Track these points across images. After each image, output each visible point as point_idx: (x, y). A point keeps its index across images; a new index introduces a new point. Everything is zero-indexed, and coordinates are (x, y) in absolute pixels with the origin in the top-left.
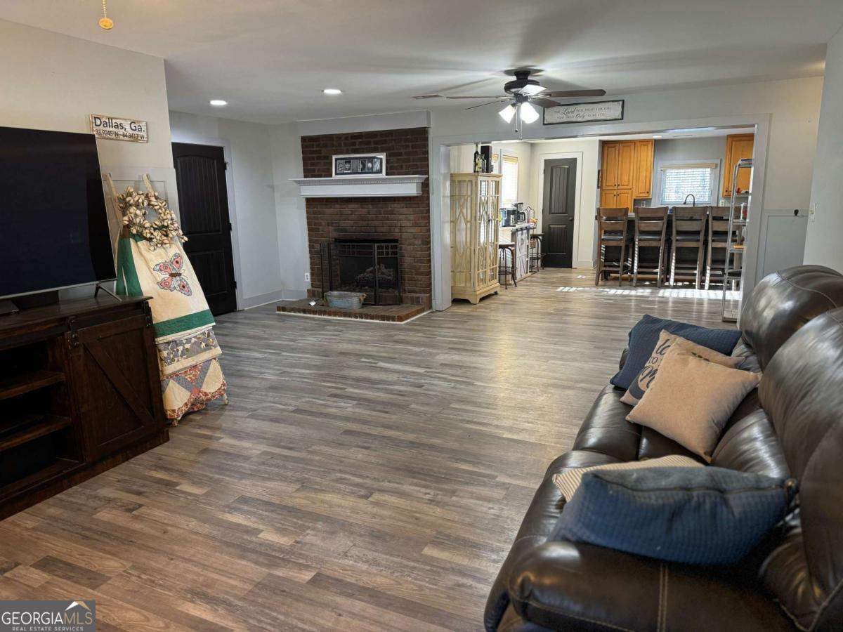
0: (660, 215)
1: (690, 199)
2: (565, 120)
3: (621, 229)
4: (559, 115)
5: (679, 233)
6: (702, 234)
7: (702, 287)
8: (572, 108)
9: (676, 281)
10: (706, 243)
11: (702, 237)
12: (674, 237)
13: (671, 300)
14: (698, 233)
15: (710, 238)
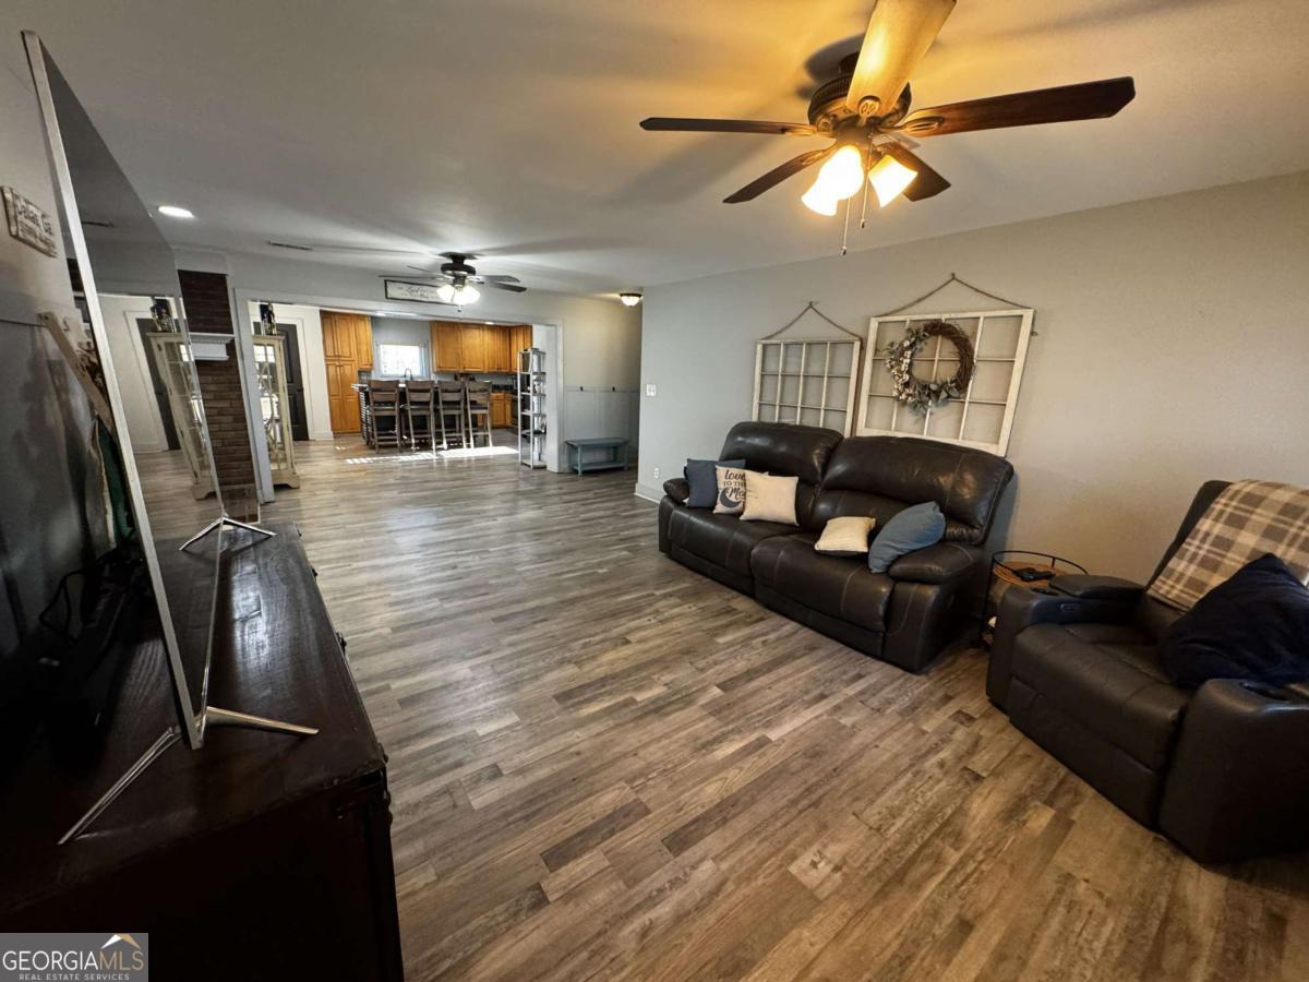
0: (428, 387)
1: (408, 373)
2: (409, 297)
3: (392, 399)
4: (401, 291)
5: (444, 403)
6: (462, 403)
7: (469, 446)
8: (416, 287)
9: (448, 443)
10: (466, 410)
11: (462, 406)
12: (441, 406)
13: (446, 461)
14: (458, 403)
15: (469, 406)
